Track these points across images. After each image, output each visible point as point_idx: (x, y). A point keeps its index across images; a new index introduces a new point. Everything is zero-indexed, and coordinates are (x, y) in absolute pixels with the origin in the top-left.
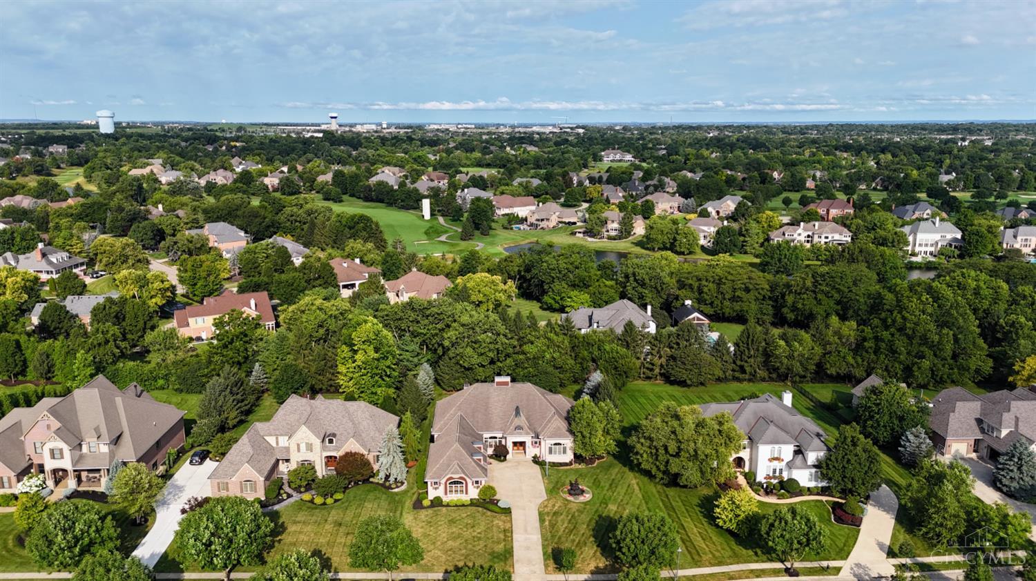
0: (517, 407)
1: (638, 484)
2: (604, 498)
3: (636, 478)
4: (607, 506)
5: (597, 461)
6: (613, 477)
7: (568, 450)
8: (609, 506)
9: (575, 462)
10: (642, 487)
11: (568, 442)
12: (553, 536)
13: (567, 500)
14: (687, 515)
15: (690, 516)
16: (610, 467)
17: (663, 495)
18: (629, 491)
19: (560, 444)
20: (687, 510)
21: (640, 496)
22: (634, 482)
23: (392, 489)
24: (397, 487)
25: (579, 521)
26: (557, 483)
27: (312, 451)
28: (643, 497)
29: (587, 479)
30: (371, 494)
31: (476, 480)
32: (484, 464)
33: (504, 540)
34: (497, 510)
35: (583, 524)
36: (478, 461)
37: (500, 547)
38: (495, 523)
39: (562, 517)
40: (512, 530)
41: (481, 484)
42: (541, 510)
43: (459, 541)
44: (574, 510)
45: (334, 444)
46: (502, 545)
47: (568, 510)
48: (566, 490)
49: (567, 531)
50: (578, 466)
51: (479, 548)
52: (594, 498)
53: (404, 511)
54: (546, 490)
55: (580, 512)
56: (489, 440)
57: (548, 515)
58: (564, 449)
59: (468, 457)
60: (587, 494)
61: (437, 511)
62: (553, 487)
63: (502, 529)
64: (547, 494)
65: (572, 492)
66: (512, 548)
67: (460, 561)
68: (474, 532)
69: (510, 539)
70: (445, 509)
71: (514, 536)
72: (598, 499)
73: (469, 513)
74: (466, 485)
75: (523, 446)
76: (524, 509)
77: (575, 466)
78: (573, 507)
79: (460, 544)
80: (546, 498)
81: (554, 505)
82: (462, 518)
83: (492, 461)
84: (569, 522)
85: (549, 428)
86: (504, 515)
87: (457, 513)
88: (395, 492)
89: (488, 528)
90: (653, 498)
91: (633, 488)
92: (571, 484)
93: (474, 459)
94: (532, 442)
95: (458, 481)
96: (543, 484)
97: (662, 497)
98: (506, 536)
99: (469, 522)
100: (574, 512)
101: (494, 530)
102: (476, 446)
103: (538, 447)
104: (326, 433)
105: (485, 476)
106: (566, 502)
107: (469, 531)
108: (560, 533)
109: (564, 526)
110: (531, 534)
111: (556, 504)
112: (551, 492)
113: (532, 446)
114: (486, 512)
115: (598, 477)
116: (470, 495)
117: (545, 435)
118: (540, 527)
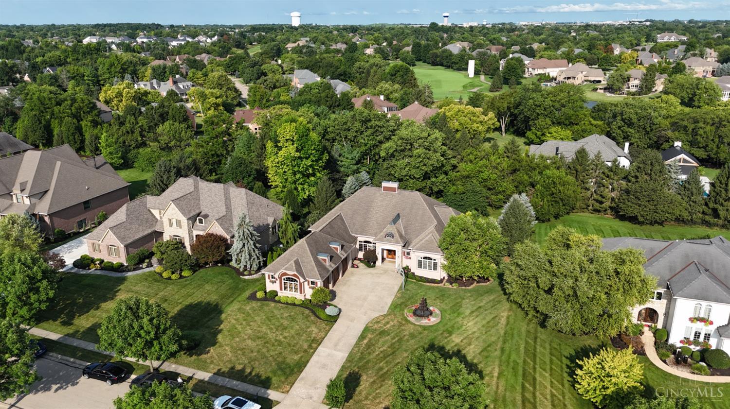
0: (399, 214)
1: (508, 318)
2: (453, 326)
3: (510, 310)
4: (451, 335)
5: (475, 284)
6: (482, 304)
7: (439, 266)
8: (454, 336)
9: (447, 281)
10: (512, 321)
11: (439, 258)
12: (361, 359)
13: (407, 320)
14: (548, 368)
15: (551, 369)
16: (488, 292)
17: (532, 336)
18: (491, 324)
19: (430, 259)
20: (551, 361)
21: (502, 332)
22: (505, 314)
23: (244, 275)
24: (250, 274)
25: (404, 347)
26: (410, 299)
27: (181, 228)
28: (505, 334)
29: (446, 302)
30: (220, 277)
31: (310, 280)
32: (331, 266)
33: (305, 351)
34: (322, 316)
35: (406, 351)
36: (323, 261)
37: (296, 357)
38: (310, 329)
39: (387, 338)
40: (322, 341)
41: (317, 286)
42: (371, 325)
43: (259, 342)
44: (407, 333)
45: (203, 224)
46: (299, 355)
47: (400, 332)
48: (414, 308)
49: (381, 355)
50: (448, 285)
51: (272, 353)
52: (441, 324)
53: (237, 299)
54: (392, 305)
55: (412, 336)
56: (363, 243)
57: (373, 333)
58: (435, 264)
59: (310, 255)
60: (434, 317)
61: (264, 305)
62: (402, 303)
63: (312, 338)
64: (389, 308)
65: (419, 312)
66: (308, 362)
67: (242, 364)
68: (281, 334)
69: (312, 351)
70: (273, 304)
71: (320, 348)
72: (444, 326)
73: (293, 314)
74: (300, 284)
75: (395, 255)
76: (352, 321)
77: (444, 285)
78: (408, 330)
79: (257, 345)
80: (385, 313)
81: (388, 323)
82: (281, 318)
83: (361, 265)
84: (391, 345)
85: (421, 240)
86: (326, 322)
87: (282, 311)
88: (245, 279)
89: (298, 334)
90: (516, 338)
91: (500, 321)
92: (424, 303)
93: (317, 258)
94: (404, 252)
95: (292, 279)
96: (393, 297)
97: (529, 337)
98: (310, 346)
99: (286, 323)
100: (405, 336)
101: (303, 337)
102: (332, 246)
103: (410, 258)
104: (201, 213)
105: (322, 278)
106: (404, 322)
107: (277, 333)
108: (371, 357)
109: (381, 349)
110: (339, 351)
111: (391, 322)
112: (396, 307)
113: (403, 257)
114: (309, 316)
115: (464, 301)
116: (303, 295)
117: (415, 245)
118: (355, 344)
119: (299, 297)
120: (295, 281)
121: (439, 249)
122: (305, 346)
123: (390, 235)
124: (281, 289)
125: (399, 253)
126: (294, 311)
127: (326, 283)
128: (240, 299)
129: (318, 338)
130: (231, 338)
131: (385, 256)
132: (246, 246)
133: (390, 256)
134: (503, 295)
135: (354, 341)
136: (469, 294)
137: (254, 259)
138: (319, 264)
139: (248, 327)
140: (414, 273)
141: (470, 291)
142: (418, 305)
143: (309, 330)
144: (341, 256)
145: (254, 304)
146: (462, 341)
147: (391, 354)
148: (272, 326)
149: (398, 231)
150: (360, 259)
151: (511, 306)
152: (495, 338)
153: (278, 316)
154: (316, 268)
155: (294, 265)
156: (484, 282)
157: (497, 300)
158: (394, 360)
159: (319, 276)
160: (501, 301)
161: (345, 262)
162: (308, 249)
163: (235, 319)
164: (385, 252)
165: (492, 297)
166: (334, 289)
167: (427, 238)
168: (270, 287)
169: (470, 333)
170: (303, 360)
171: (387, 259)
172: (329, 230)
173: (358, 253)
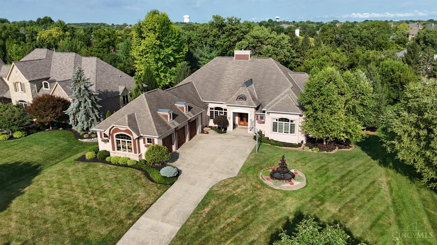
0: (251, 80)
1: (389, 183)
2: (323, 192)
3: (388, 175)
4: (323, 203)
5: (337, 149)
6: (351, 168)
7: (297, 128)
8: (327, 204)
9: (306, 145)
10: (395, 188)
11: (298, 120)
13: (262, 184)
16: (354, 157)
18: (371, 190)
19: (287, 120)
21: (389, 200)
22: (384, 179)
23: (83, 138)
24: (90, 138)
25: (261, 217)
26: (265, 161)
28: (394, 203)
29: (309, 165)
31: (147, 136)
32: (173, 124)
33: (121, 222)
34: (156, 178)
35: (264, 223)
36: (164, 118)
37: (104, 231)
38: (137, 193)
39: (236, 205)
40: (147, 209)
41: (154, 144)
42: (216, 189)
43: (61, 209)
44: (264, 199)
45: (49, 89)
46: (110, 228)
47: (254, 197)
48: (271, 171)
49: (228, 229)
50: (307, 149)
51: (73, 224)
52: (306, 189)
53: (65, 161)
54: (243, 166)
55: (271, 203)
56: (214, 110)
57: (218, 198)
58: (293, 127)
60: (298, 180)
61: (91, 166)
62: (255, 166)
63: (136, 205)
64: (240, 171)
65: (277, 175)
66: (119, 238)
68: (95, 199)
69: (131, 221)
70: (101, 165)
71: (142, 218)
72: (312, 191)
73: (120, 175)
74: (134, 141)
75: (247, 121)
76: (193, 184)
77: (303, 149)
79: (57, 214)
80: (236, 176)
81: (238, 187)
82: (105, 180)
83: (211, 132)
84: (243, 215)
85: (277, 101)
86: (159, 185)
87: (109, 172)
88: (82, 142)
89: (119, 200)
90: (411, 209)
91: (380, 187)
92: (283, 165)
93: (157, 114)
94: (257, 117)
95: (125, 135)
96: (245, 159)
98: (129, 216)
99: (107, 185)
100: (261, 202)
101: (123, 204)
102: (178, 105)
103: (264, 123)
106: (259, 186)
107: (92, 197)
108: (214, 231)
109: (229, 221)
110: (168, 222)
111: (242, 186)
112: (248, 169)
113: (256, 121)
114: (140, 178)
115: (330, 165)
116: (138, 155)
117: (269, 107)
118: (193, 214)
119: (134, 157)
120: (129, 138)
121: (298, 108)
122: (123, 217)
123: (242, 98)
124: (114, 149)
125: (251, 117)
127: (167, 141)
128: (68, 160)
129: (143, 205)
130: (28, 203)
131: (237, 122)
132: (83, 105)
133: (242, 123)
134: (372, 161)
135: (191, 208)
136: (334, 158)
137: (93, 120)
139: (58, 190)
140: (268, 138)
141: (334, 155)
142: (276, 166)
143: (134, 194)
144: (188, 116)
145: (81, 165)
146: (340, 211)
147: (243, 228)
148: (89, 190)
149: (251, 94)
150: (211, 127)
151: (387, 172)
152: (383, 208)
153: (102, 178)
154: (153, 123)
156: (346, 148)
157: (367, 164)
158: (246, 236)
159: (156, 131)
160: (373, 166)
161: (193, 125)
163: (47, 181)
164: (237, 118)
165: (361, 162)
166: (178, 151)
167: (283, 98)
168: (103, 146)
169: (348, 200)
170: (113, 234)
171: (239, 126)
173: (209, 120)
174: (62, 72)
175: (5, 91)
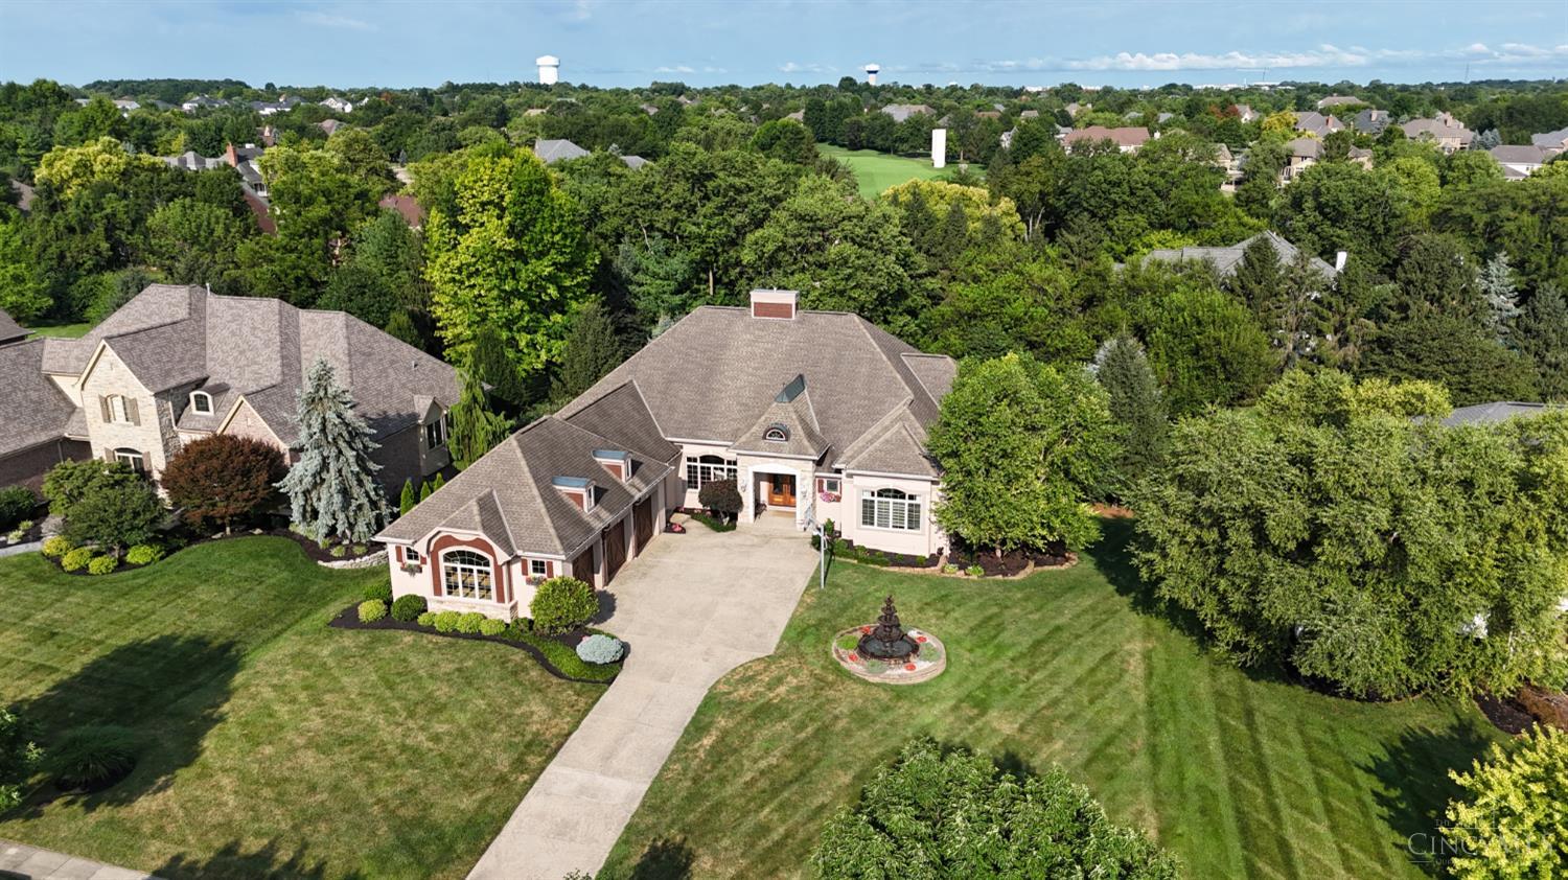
0: (801, 377)
1: (1147, 656)
2: (985, 686)
3: (1148, 634)
4: (983, 713)
5: (1031, 568)
6: (1060, 621)
7: (925, 516)
8: (993, 714)
9: (951, 560)
10: (1160, 666)
11: (928, 493)
13: (839, 671)
14: (1316, 804)
15: (1329, 810)
16: (1071, 589)
17: (1236, 707)
18: (1100, 675)
19: (899, 494)
20: (1320, 781)
21: (1140, 699)
22: (1137, 646)
23: (329, 559)
25: (836, 752)
26: (845, 608)
27: (138, 423)
28: (1150, 704)
29: (956, 615)
30: (252, 564)
31: (532, 556)
32: (597, 517)
33: (502, 780)
34: (567, 666)
35: (845, 766)
36: (571, 502)
37: (467, 803)
38: (524, 708)
39: (778, 727)
40: (560, 746)
41: (551, 575)
42: (724, 688)
43: (341, 756)
44: (843, 708)
45: (211, 413)
46: (479, 796)
47: (820, 706)
48: (859, 635)
49: (763, 784)
50: (953, 571)
51: (384, 791)
52: (947, 679)
53: (297, 627)
54: (789, 626)
55: (861, 717)
56: (699, 464)
57: (733, 713)
58: (915, 510)
59: (531, 481)
60: (926, 659)
61: (379, 640)
62: (821, 623)
63: (529, 737)
64: (783, 639)
65: (875, 646)
66: (507, 816)
67: (266, 834)
68: (422, 729)
69: (526, 777)
70: (408, 638)
71: (552, 767)
72: (959, 685)
73: (470, 663)
74: (498, 569)
75: (793, 493)
76: (664, 678)
77: (943, 571)
78: (845, 700)
79: (333, 767)
80: (771, 652)
81: (780, 681)
82: (431, 676)
83: (694, 526)
84: (795, 749)
85: (871, 442)
86: (578, 685)
87: (436, 656)
88: (331, 570)
89: (482, 726)
90: (1187, 715)
91: (1125, 666)
92: (890, 620)
93: (554, 492)
94: (821, 483)
95: (471, 554)
96: (792, 606)
97: (1226, 712)
98: (519, 764)
99: (442, 692)
100: (836, 718)
101: (496, 736)
102: (603, 461)
103: (838, 499)
104: (205, 380)
105: (567, 547)
106: (831, 678)
107: (411, 723)
108: (729, 790)
109: (763, 764)
110: (617, 774)
111: (789, 678)
112: (803, 633)
113: (818, 495)
114: (525, 670)
115: (1007, 613)
116: (508, 605)
117: (853, 457)
118: (673, 752)
119: (495, 612)
120: (482, 561)
121: (926, 463)
122: (503, 763)
123: (778, 432)
124: (437, 591)
125: (805, 485)
126: (472, 657)
127: (584, 566)
128: (305, 625)
129: (548, 736)
130: (247, 746)
131: (764, 498)
132: (333, 467)
133: (778, 499)
134: (1117, 597)
135: (668, 741)
136: (1019, 595)
137: (360, 507)
138: (559, 509)
139: (314, 709)
140: (851, 542)
141: (1021, 585)
142: (872, 624)
143: (518, 711)
144: (633, 491)
145: (349, 640)
146: (1021, 729)
147: (797, 780)
148: (396, 704)
149: (802, 421)
150: (690, 512)
151: (1148, 625)
152: (1123, 718)
153: (422, 672)
154: (547, 520)
155: (475, 509)
156: (1055, 564)
157: (1101, 607)
158: (805, 796)
159: (557, 542)
160: (1117, 611)
161: (643, 511)
162: (523, 463)
163: (274, 687)
164: (765, 486)
165: (1087, 602)
166: (610, 589)
167: (888, 435)
168: (403, 585)
169: (1043, 703)
170: (490, 809)
171: (769, 507)
172: (595, 420)
173: (685, 492)
174: (243, 362)
175: (63, 417)
